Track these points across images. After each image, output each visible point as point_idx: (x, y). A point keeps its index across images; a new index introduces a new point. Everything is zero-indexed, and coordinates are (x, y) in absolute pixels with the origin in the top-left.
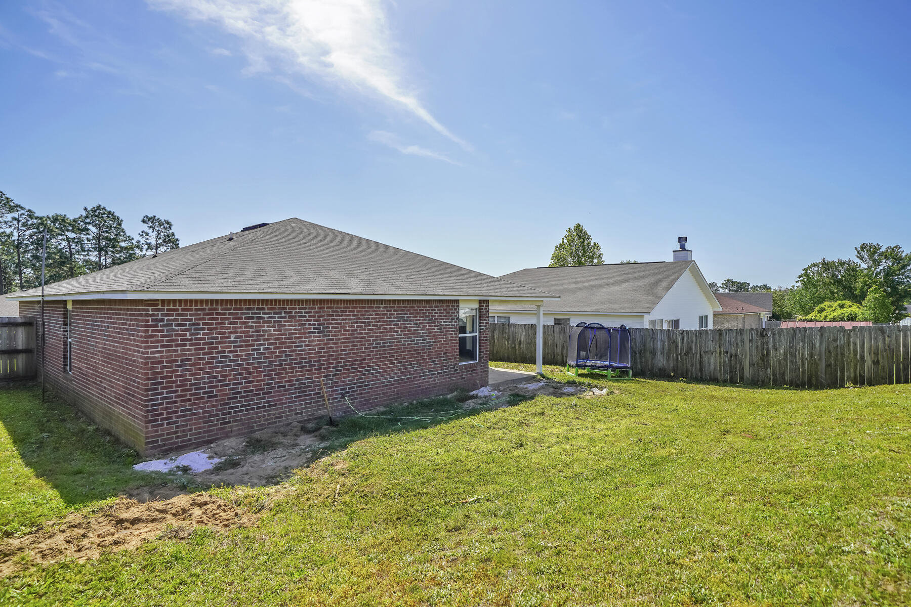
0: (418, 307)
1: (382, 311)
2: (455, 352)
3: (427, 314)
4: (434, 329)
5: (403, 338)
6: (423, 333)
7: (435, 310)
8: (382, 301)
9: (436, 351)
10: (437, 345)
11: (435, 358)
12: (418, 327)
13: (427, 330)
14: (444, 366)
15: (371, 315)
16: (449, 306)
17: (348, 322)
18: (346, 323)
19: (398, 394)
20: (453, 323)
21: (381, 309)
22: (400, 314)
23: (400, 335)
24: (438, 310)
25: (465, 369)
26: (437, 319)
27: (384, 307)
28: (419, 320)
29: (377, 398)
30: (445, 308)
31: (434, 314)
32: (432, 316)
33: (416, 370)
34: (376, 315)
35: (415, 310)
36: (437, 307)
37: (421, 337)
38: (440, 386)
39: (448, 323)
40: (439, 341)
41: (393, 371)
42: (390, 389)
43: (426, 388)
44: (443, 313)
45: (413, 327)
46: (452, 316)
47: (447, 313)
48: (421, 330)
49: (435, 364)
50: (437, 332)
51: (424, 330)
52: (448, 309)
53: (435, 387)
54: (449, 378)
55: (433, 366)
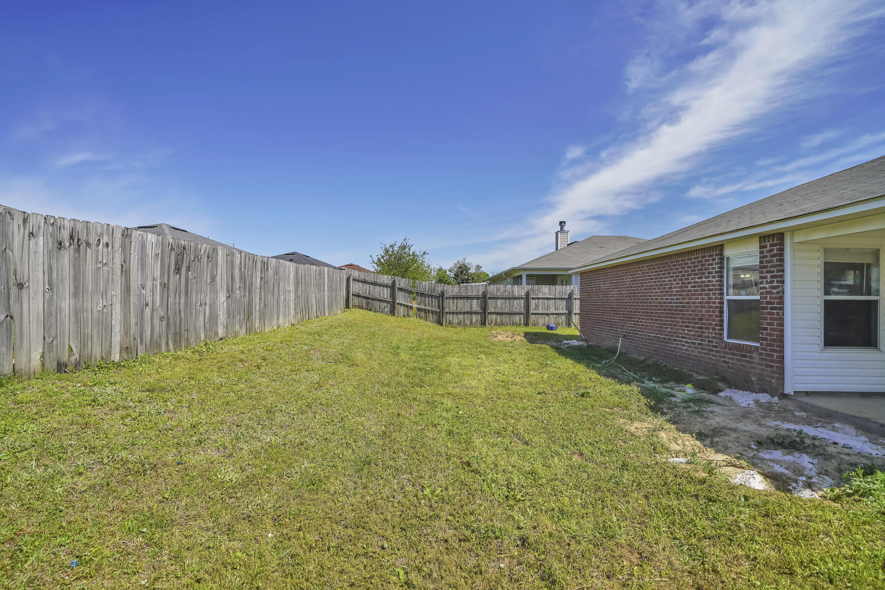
0: (672, 262)
2: (714, 320)
3: (680, 270)
4: (687, 287)
5: (660, 296)
6: (676, 291)
7: (688, 263)
9: (690, 315)
10: (690, 307)
11: (688, 323)
12: (672, 284)
13: (680, 287)
14: (699, 336)
16: (705, 257)
18: (627, 281)
19: (656, 351)
20: (710, 279)
21: (645, 268)
22: (657, 272)
23: (657, 292)
24: (692, 263)
25: (730, 349)
26: (691, 275)
27: (647, 266)
28: (672, 277)
29: (642, 348)
30: (700, 259)
31: (686, 269)
32: (685, 271)
33: (669, 332)
34: (643, 273)
35: (669, 266)
36: (691, 259)
37: (675, 295)
38: (694, 359)
39: (704, 279)
40: (693, 303)
41: (652, 326)
42: (650, 343)
43: (680, 356)
44: (698, 266)
45: (667, 284)
46: (709, 269)
47: (702, 265)
48: (674, 288)
49: (688, 330)
50: (690, 291)
51: (676, 287)
52: (704, 259)
53: (688, 358)
54: (706, 354)
55: (686, 332)
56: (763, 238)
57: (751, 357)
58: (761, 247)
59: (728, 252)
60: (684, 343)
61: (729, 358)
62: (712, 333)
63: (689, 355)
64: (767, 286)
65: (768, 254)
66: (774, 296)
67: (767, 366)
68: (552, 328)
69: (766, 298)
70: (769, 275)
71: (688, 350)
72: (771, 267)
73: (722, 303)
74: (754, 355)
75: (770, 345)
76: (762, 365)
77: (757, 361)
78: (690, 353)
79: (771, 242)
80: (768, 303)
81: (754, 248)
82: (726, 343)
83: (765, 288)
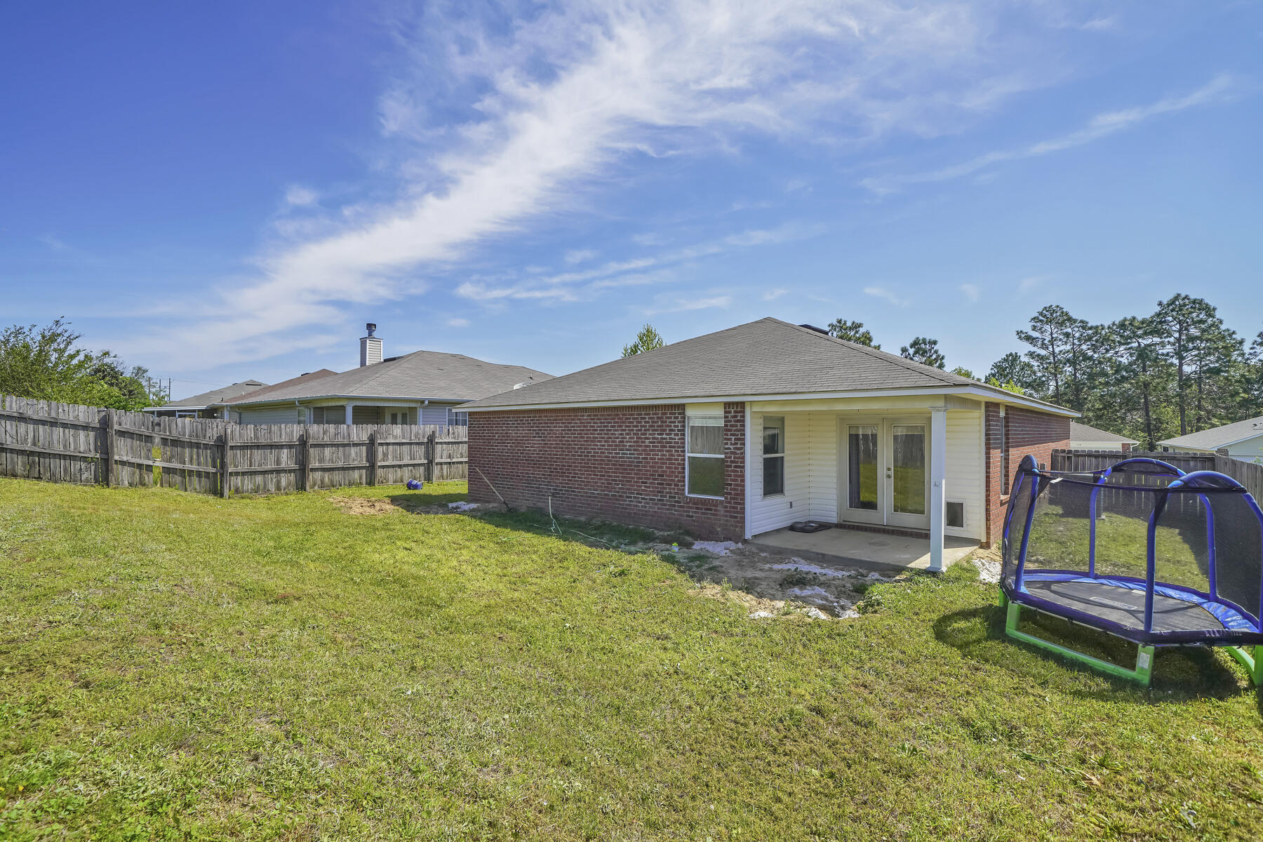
0: (624, 415)
1: (586, 420)
2: (676, 477)
3: (635, 424)
4: (644, 442)
5: (607, 449)
6: (630, 446)
7: (645, 418)
8: (585, 409)
9: (648, 471)
10: (648, 463)
11: (645, 478)
12: (624, 438)
13: (634, 442)
14: (659, 492)
15: (576, 423)
16: (666, 414)
17: (558, 429)
18: (557, 430)
19: (602, 510)
20: (672, 436)
21: (585, 417)
22: (604, 423)
23: (604, 446)
24: (649, 418)
25: (695, 504)
26: (649, 430)
27: (588, 416)
28: (625, 430)
29: (581, 507)
30: (660, 415)
31: (643, 424)
32: (641, 426)
33: (621, 488)
34: (581, 423)
35: (619, 419)
36: (649, 414)
37: (627, 450)
38: (652, 516)
39: (664, 436)
40: (651, 459)
41: (596, 483)
42: (593, 501)
43: (634, 513)
44: (657, 422)
45: (617, 438)
46: (671, 426)
47: (662, 422)
48: (627, 442)
49: (645, 487)
50: (649, 446)
51: (631, 442)
52: (664, 417)
53: (646, 515)
54: (668, 509)
55: (643, 488)
56: (727, 405)
57: (716, 510)
58: (725, 412)
59: (689, 412)
60: (640, 500)
61: (693, 512)
62: (674, 489)
63: (646, 511)
64: (731, 447)
65: (732, 419)
66: (736, 456)
67: (731, 517)
68: (416, 487)
69: (730, 457)
70: (733, 438)
71: (646, 507)
72: (735, 431)
73: (684, 460)
74: (718, 508)
75: (734, 499)
76: (726, 516)
77: (722, 513)
78: (647, 509)
79: (735, 409)
80: (732, 462)
81: (720, 412)
82: (687, 497)
83: (730, 449)
